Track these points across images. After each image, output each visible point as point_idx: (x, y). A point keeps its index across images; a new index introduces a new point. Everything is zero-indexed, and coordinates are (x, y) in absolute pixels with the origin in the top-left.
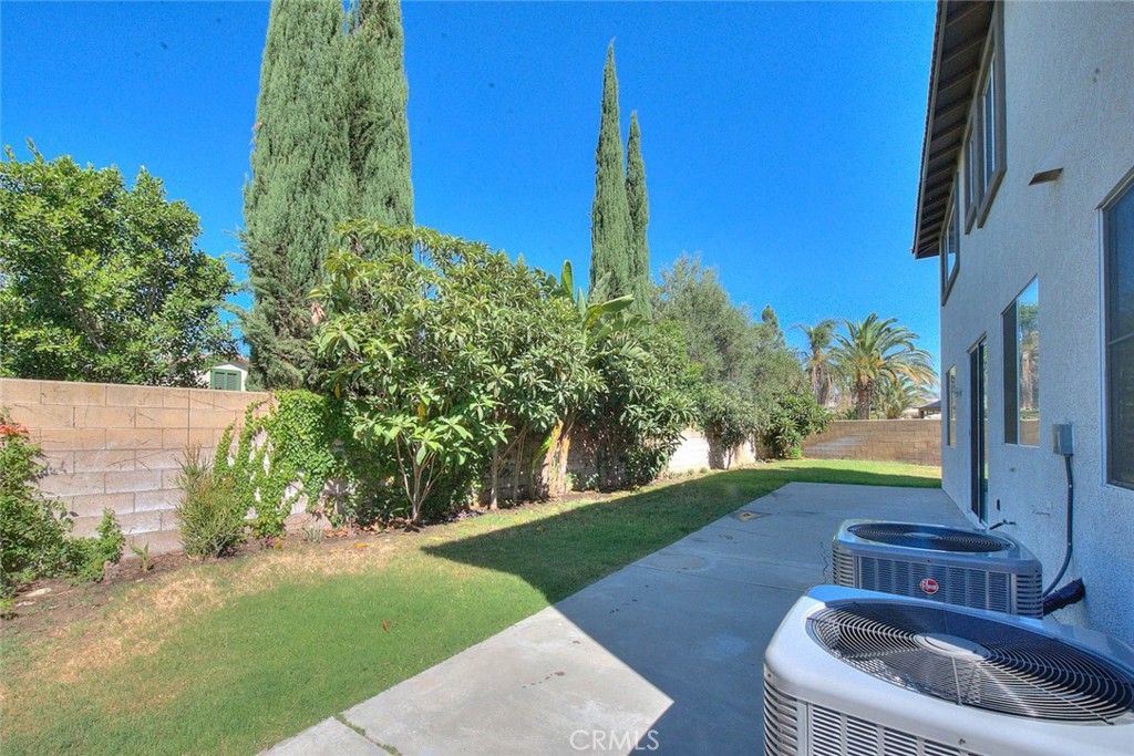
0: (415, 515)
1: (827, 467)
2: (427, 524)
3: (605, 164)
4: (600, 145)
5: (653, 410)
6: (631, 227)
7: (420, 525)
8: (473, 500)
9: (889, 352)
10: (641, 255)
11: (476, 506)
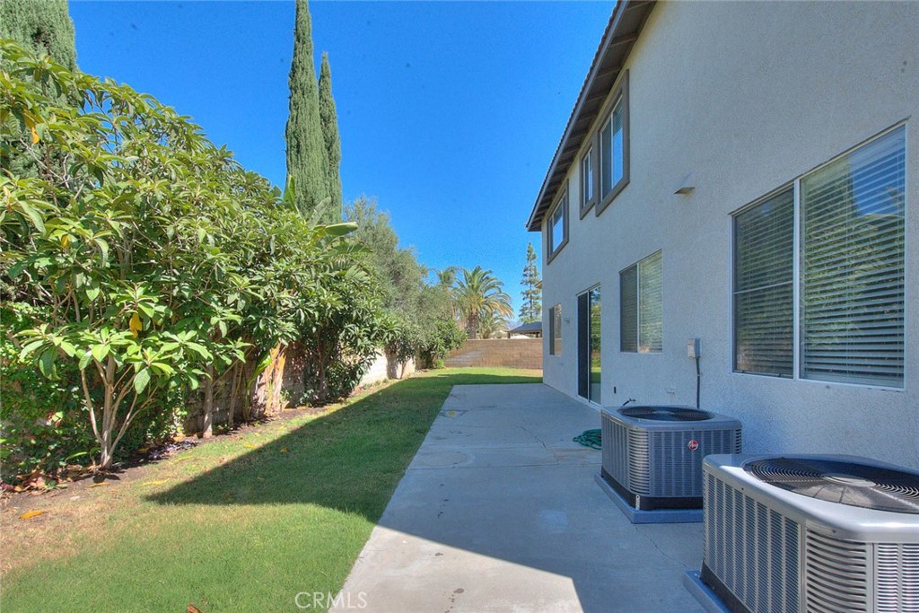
0: (107, 458)
1: (463, 373)
2: (126, 467)
3: (299, 91)
4: (294, 71)
5: (369, 330)
6: (327, 160)
7: (115, 470)
8: (178, 430)
9: (487, 294)
10: (335, 188)
11: (180, 437)
